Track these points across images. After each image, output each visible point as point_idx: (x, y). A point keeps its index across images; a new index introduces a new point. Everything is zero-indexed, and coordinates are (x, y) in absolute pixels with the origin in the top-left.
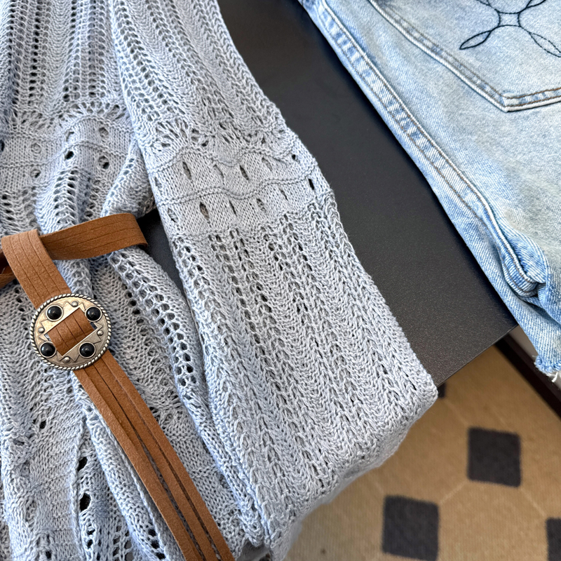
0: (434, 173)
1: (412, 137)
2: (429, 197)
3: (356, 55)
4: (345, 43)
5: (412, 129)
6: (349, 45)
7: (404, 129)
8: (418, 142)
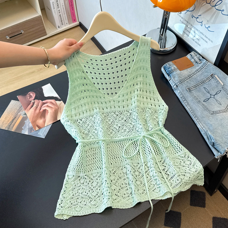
0: (198, 124)
1: (195, 117)
2: (196, 128)
3: (185, 102)
4: (183, 99)
5: (195, 116)
6: (184, 99)
7: (193, 116)
8: (196, 118)
